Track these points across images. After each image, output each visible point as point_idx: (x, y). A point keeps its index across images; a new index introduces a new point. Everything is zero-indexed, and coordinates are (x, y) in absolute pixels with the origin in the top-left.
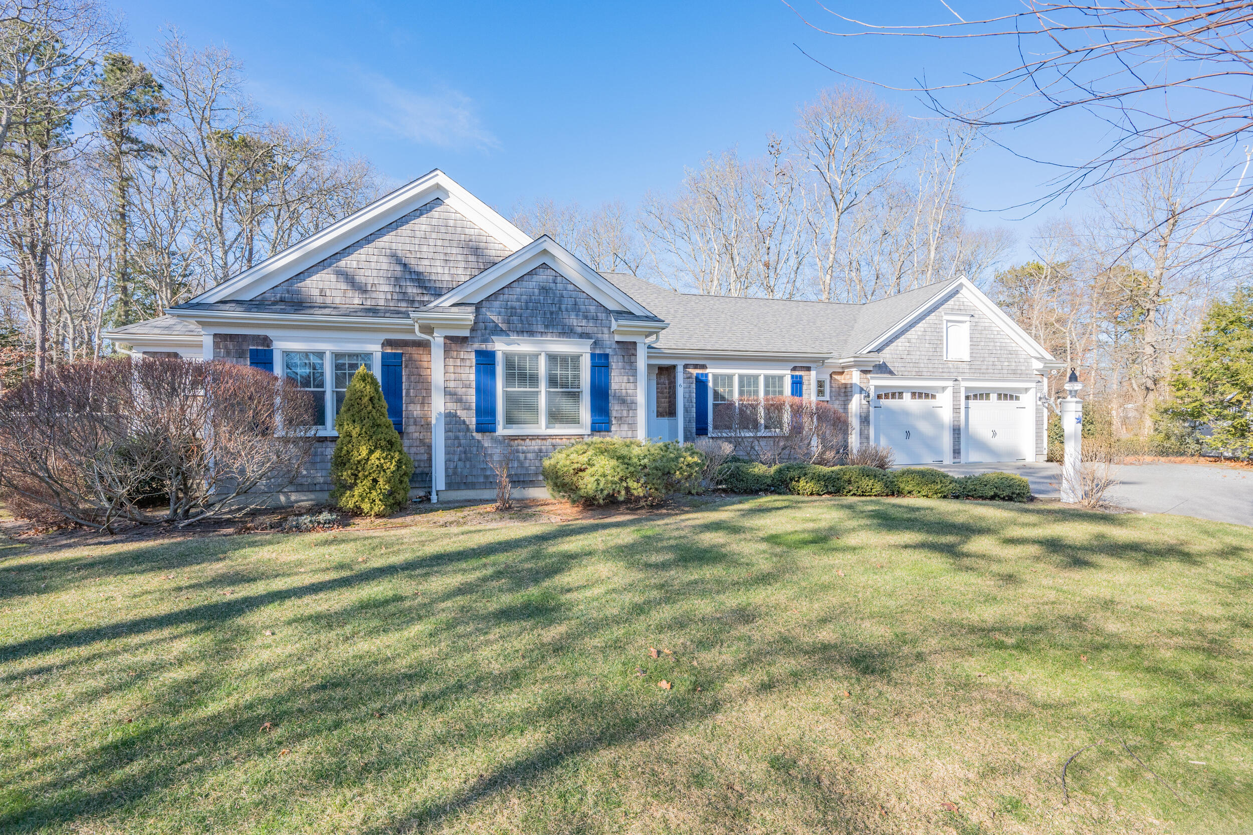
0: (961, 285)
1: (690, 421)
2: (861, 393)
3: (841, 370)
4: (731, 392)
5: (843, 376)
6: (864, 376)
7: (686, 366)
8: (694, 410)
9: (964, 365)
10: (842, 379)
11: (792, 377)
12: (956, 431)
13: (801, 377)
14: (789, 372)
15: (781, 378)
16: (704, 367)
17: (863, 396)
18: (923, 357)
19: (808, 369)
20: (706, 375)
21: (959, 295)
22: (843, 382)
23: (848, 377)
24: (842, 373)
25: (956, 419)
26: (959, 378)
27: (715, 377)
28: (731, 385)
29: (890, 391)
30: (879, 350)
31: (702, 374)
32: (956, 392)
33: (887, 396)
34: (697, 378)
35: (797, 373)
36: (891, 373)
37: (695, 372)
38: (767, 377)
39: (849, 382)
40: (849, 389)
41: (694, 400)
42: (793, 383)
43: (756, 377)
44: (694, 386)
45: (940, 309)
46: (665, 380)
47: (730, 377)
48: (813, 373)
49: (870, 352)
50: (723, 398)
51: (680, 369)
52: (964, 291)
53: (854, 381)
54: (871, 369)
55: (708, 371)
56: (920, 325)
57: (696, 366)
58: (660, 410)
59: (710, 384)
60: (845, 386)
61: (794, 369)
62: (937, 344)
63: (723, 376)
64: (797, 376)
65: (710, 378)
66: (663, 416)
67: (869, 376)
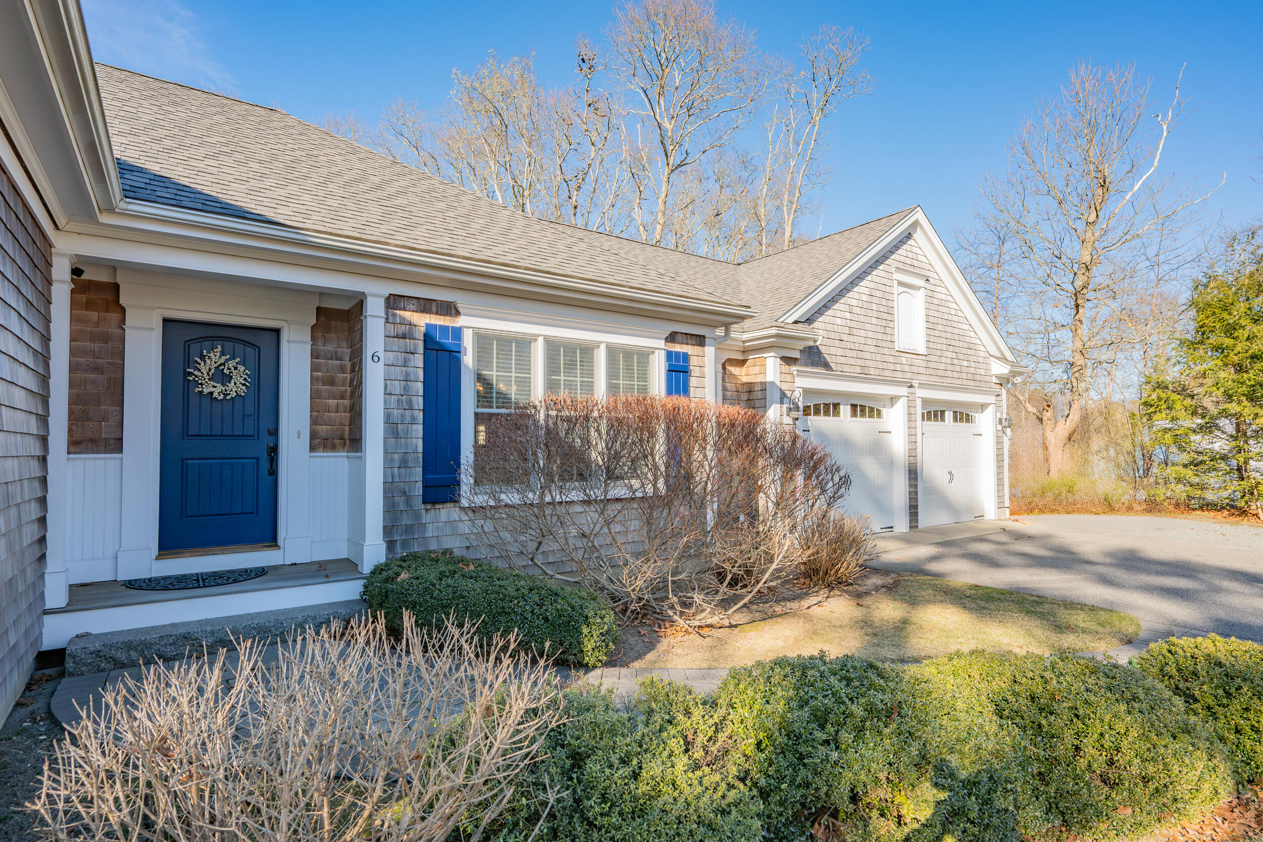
0: (916, 224)
1: (404, 464)
2: (782, 403)
3: (739, 357)
4: (525, 384)
5: (744, 369)
6: (786, 368)
7: (393, 302)
8: (418, 430)
9: (918, 361)
10: (743, 375)
11: (669, 355)
12: (913, 473)
13: (686, 357)
14: (661, 344)
15: (644, 355)
16: (450, 309)
17: (785, 406)
18: (869, 341)
19: (700, 341)
20: (457, 333)
21: (911, 242)
22: (745, 379)
23: (756, 370)
24: (742, 363)
25: (912, 453)
26: (915, 383)
27: (483, 340)
28: (525, 364)
29: (821, 401)
30: (809, 321)
31: (444, 329)
32: (910, 406)
33: (817, 412)
34: (426, 336)
35: (678, 348)
36: (826, 365)
37: (422, 320)
38: (613, 352)
39: (759, 379)
40: (759, 395)
41: (419, 402)
42: (670, 370)
43: (587, 350)
44: (418, 360)
45: (888, 262)
46: (333, 345)
47: (524, 344)
48: (709, 351)
49: (796, 322)
50: (504, 400)
51: (375, 308)
52: (918, 235)
53: (769, 378)
54: (797, 355)
55: (460, 322)
56: (863, 283)
57: (425, 306)
58: (323, 429)
59: (468, 360)
60: (750, 388)
61: (672, 338)
62: (887, 317)
63: (504, 341)
64: (677, 354)
65: (468, 341)
66: (333, 448)
67: (794, 369)
